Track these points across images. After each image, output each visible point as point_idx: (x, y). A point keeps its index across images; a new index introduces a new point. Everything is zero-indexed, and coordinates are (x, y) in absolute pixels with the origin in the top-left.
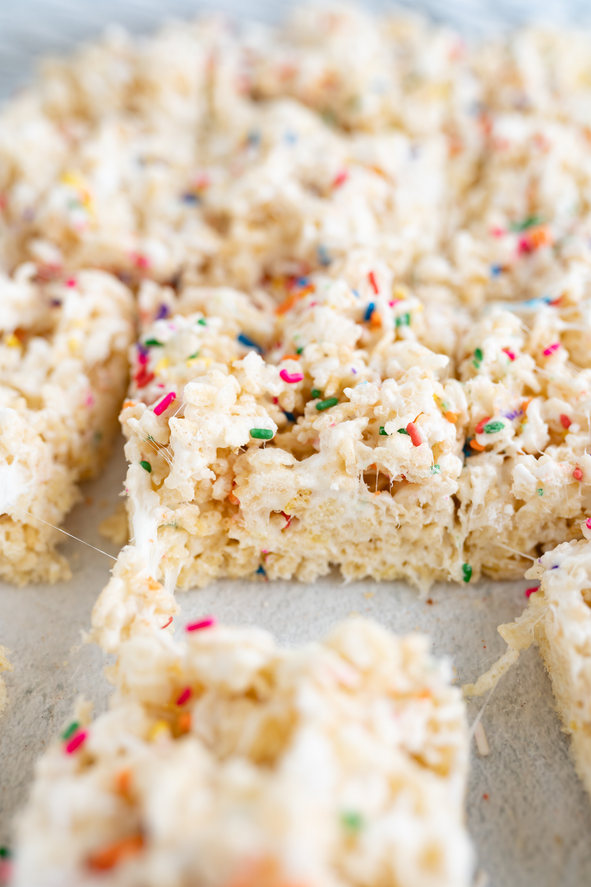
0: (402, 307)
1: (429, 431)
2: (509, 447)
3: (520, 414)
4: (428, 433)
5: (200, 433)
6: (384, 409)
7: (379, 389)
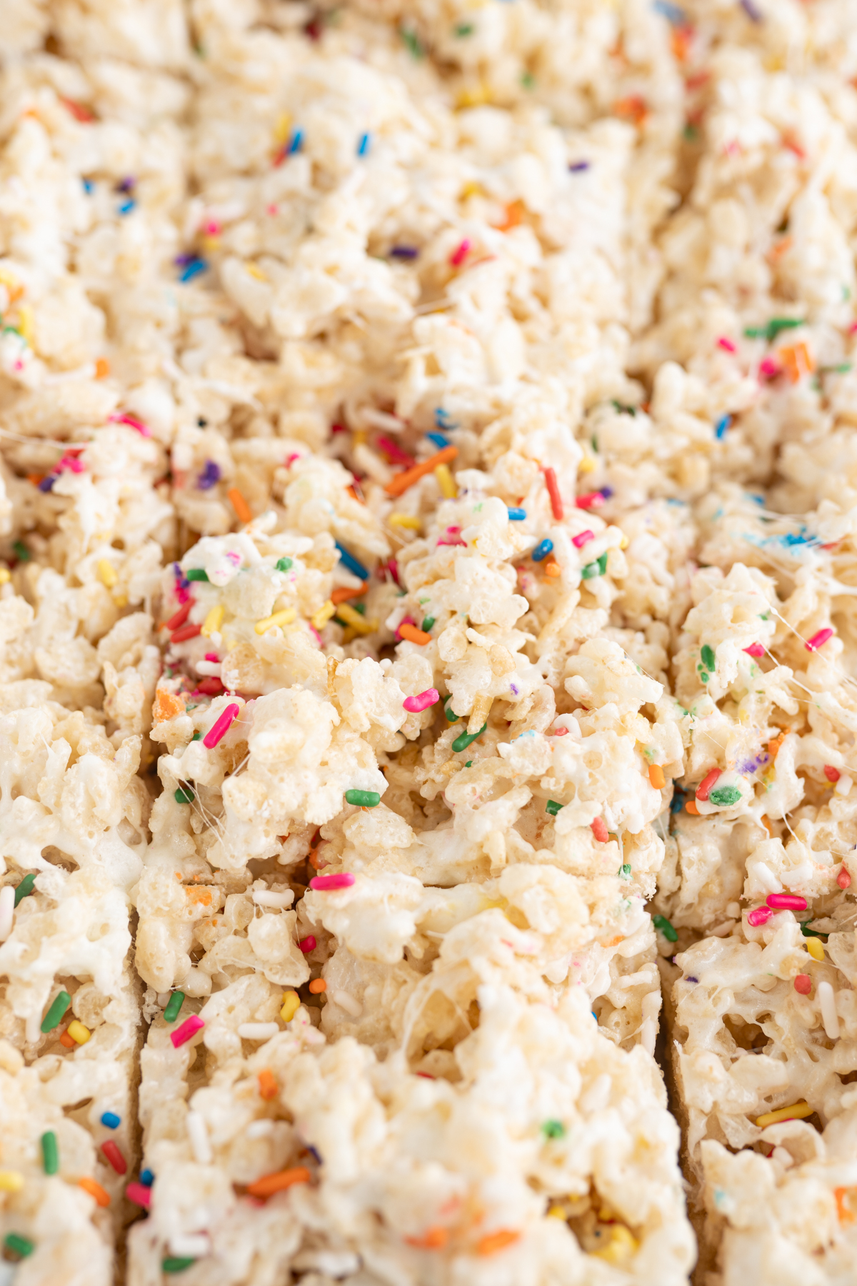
0: (594, 550)
1: (621, 812)
2: (744, 816)
3: (765, 759)
4: (619, 817)
5: (269, 805)
6: (557, 783)
7: (553, 749)
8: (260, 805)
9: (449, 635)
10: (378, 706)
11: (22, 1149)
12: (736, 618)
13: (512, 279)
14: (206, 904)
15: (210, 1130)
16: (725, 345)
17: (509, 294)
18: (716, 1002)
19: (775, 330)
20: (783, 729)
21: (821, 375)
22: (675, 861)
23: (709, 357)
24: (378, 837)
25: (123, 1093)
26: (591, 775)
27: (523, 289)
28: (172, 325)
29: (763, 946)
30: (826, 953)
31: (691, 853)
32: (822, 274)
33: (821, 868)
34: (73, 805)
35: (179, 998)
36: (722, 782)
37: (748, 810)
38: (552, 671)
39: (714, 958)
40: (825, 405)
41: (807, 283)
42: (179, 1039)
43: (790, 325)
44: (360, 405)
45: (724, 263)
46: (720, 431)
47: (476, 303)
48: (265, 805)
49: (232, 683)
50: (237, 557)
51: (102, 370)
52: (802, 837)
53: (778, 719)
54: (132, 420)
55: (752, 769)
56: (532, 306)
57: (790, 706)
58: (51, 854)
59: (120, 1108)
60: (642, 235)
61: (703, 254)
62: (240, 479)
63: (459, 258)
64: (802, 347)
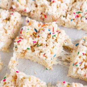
12: (82, 50)
13: (58, 4)
16: (74, 13)
17: (57, 6)
19: (79, 13)
20: (84, 61)
21: (82, 17)
27: (58, 5)
28: (31, 3)
32: (84, 9)
36: (77, 64)
37: (79, 67)
40: (81, 20)
41: (83, 9)
43: (80, 12)
46: (71, 20)
47: (53, 6)
51: (25, 6)
53: (84, 60)
55: (80, 63)
56: (59, 7)
57: (85, 59)
60: (71, 3)
61: (75, 6)
63: (53, 2)
64: (80, 14)
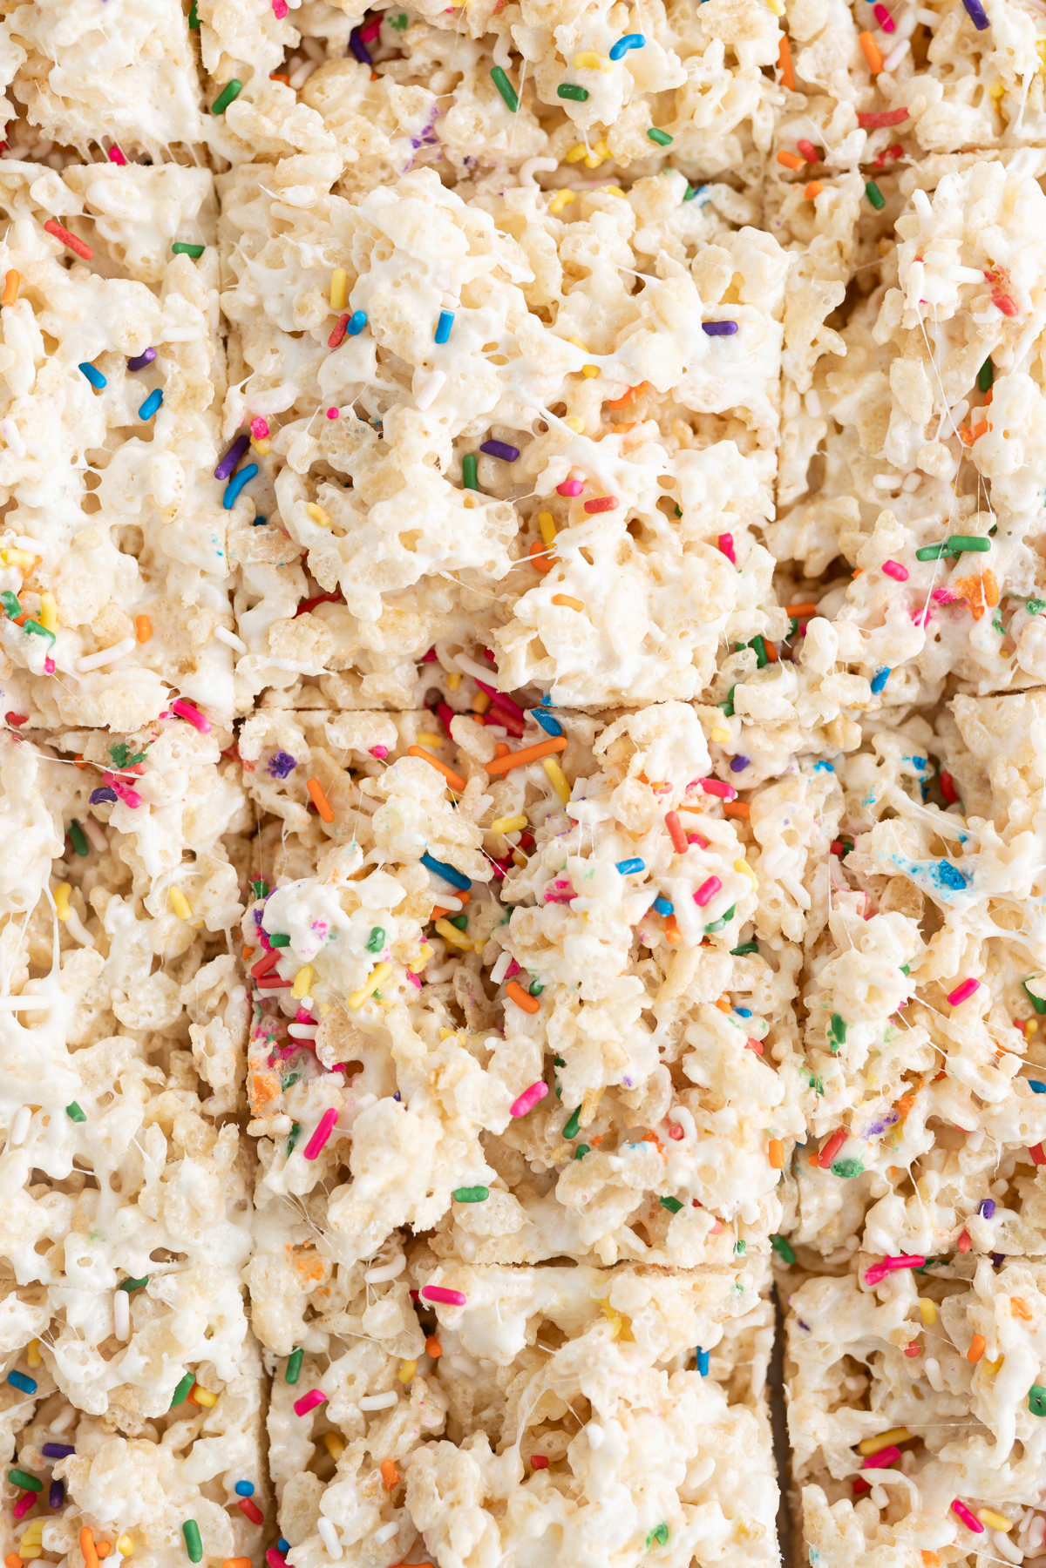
0: (720, 903)
3: (895, 1118)
4: (734, 1207)
7: (666, 1162)
8: (367, 1225)
9: (558, 1021)
10: (484, 1111)
11: (168, 1539)
14: (318, 1279)
15: (340, 1532)
16: (894, 571)
18: (826, 1353)
19: (957, 550)
21: (1007, 605)
22: (795, 1203)
23: (874, 580)
24: (488, 1227)
25: (254, 1460)
26: (704, 1188)
29: (879, 1303)
30: (938, 1316)
31: (810, 1205)
33: (941, 1235)
34: (176, 1219)
35: (299, 1361)
36: (845, 1152)
38: (669, 1044)
39: (827, 1307)
40: (1008, 650)
42: (302, 1408)
43: (973, 545)
44: (456, 650)
45: (902, 441)
48: (372, 1224)
49: (328, 1060)
50: (323, 925)
52: (926, 1192)
54: (187, 711)
55: (880, 1129)
57: (924, 1067)
58: (158, 1255)
59: (252, 1474)
62: (317, 762)
64: (987, 575)
